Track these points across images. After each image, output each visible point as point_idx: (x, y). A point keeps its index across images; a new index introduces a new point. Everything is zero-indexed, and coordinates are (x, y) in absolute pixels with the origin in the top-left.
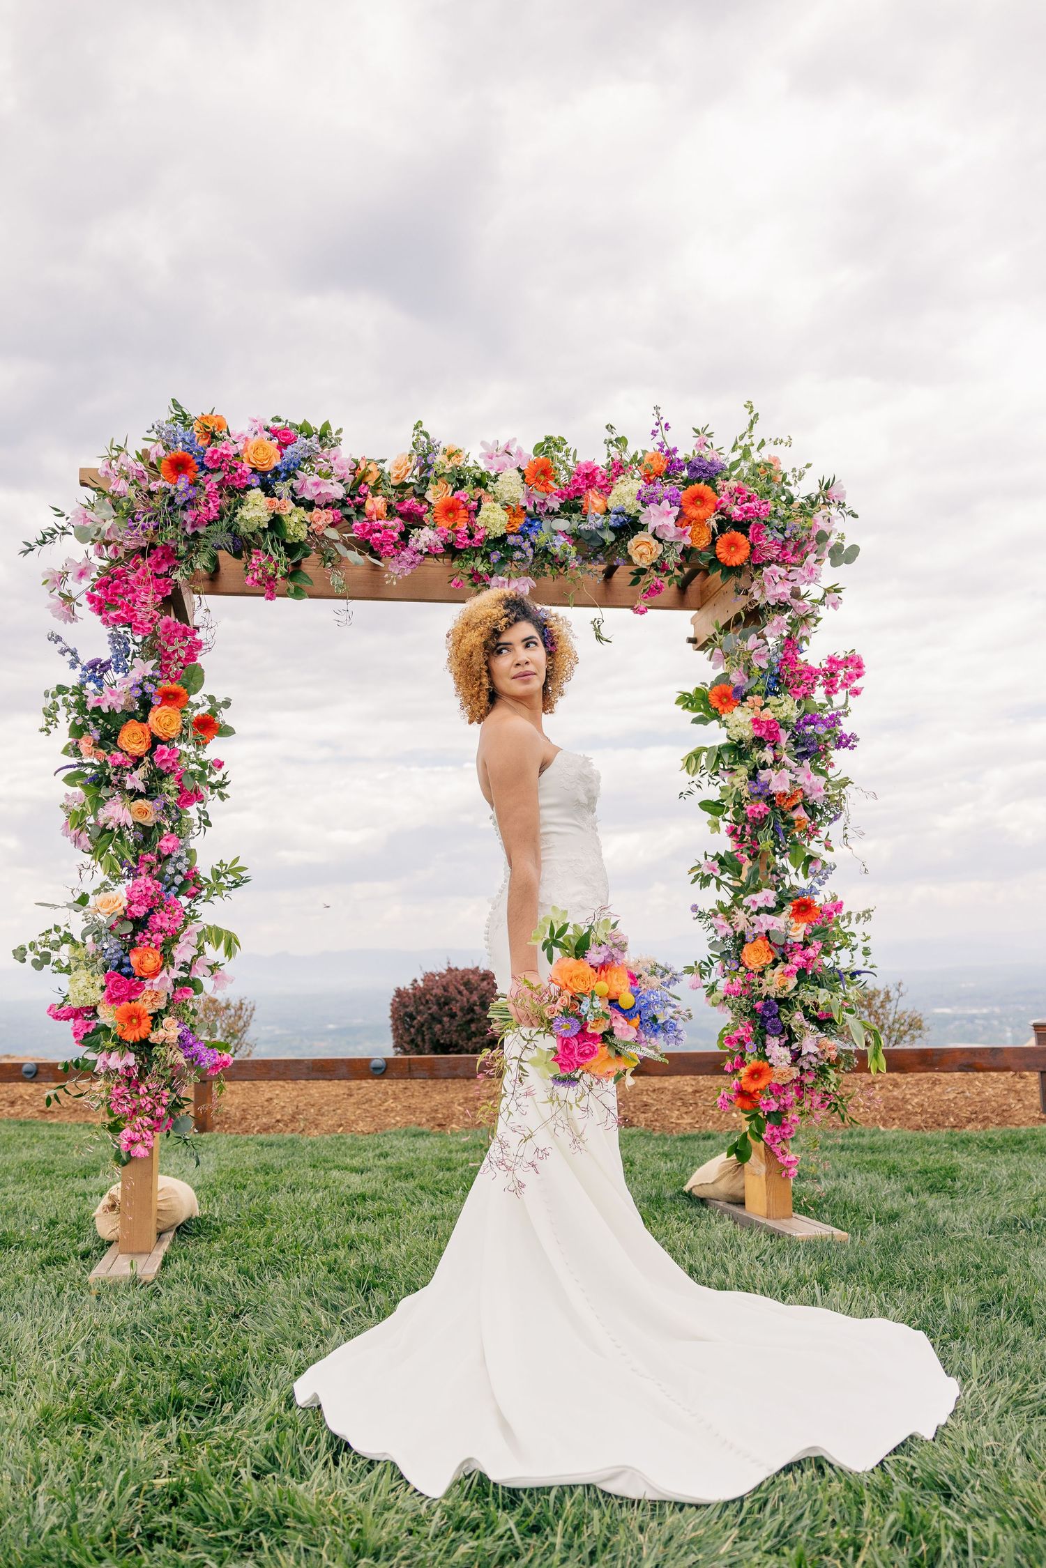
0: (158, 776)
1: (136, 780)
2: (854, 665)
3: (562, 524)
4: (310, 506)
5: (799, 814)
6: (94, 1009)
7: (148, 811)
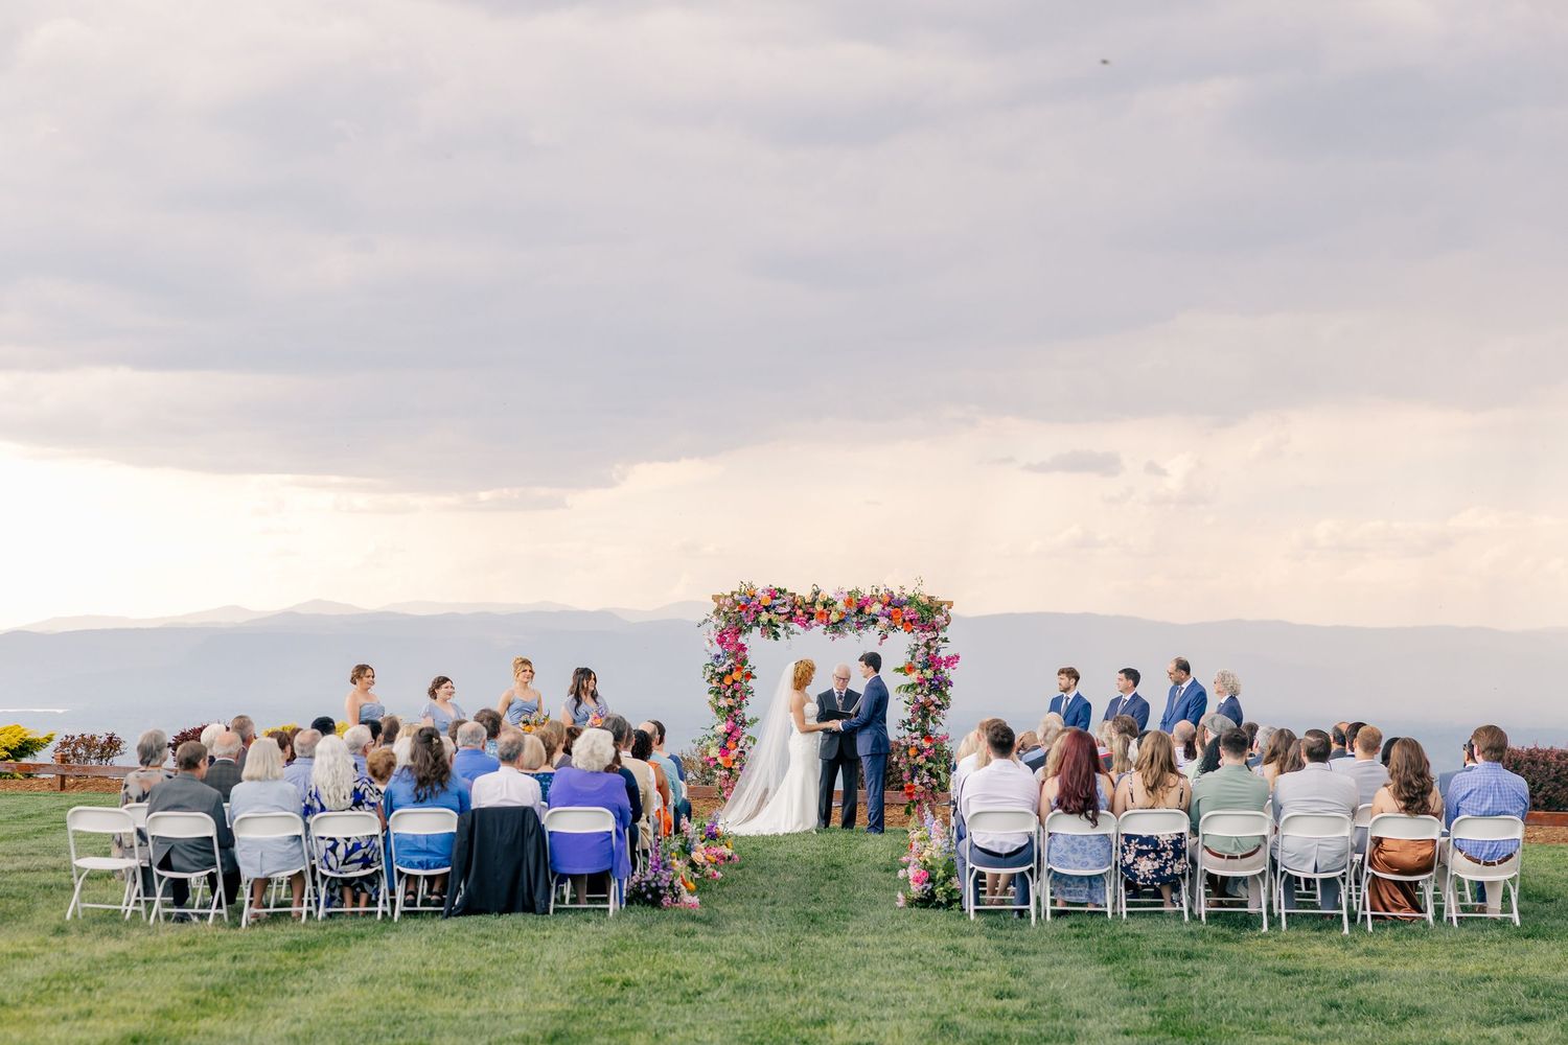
0: (735, 691)
1: (729, 693)
2: (958, 657)
3: (855, 619)
4: (780, 614)
5: (932, 708)
6: (716, 759)
7: (731, 702)
